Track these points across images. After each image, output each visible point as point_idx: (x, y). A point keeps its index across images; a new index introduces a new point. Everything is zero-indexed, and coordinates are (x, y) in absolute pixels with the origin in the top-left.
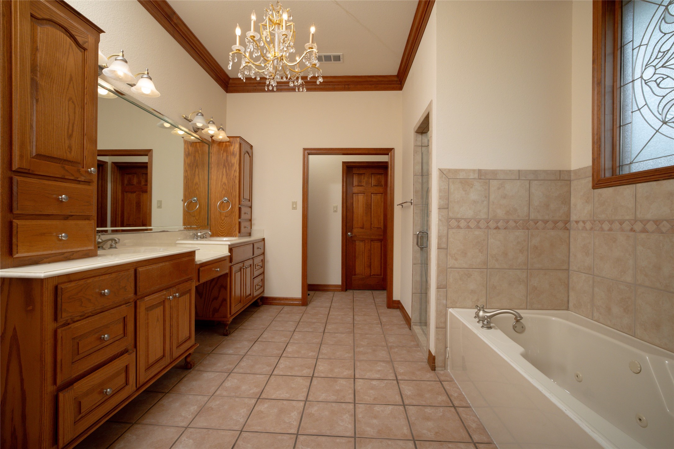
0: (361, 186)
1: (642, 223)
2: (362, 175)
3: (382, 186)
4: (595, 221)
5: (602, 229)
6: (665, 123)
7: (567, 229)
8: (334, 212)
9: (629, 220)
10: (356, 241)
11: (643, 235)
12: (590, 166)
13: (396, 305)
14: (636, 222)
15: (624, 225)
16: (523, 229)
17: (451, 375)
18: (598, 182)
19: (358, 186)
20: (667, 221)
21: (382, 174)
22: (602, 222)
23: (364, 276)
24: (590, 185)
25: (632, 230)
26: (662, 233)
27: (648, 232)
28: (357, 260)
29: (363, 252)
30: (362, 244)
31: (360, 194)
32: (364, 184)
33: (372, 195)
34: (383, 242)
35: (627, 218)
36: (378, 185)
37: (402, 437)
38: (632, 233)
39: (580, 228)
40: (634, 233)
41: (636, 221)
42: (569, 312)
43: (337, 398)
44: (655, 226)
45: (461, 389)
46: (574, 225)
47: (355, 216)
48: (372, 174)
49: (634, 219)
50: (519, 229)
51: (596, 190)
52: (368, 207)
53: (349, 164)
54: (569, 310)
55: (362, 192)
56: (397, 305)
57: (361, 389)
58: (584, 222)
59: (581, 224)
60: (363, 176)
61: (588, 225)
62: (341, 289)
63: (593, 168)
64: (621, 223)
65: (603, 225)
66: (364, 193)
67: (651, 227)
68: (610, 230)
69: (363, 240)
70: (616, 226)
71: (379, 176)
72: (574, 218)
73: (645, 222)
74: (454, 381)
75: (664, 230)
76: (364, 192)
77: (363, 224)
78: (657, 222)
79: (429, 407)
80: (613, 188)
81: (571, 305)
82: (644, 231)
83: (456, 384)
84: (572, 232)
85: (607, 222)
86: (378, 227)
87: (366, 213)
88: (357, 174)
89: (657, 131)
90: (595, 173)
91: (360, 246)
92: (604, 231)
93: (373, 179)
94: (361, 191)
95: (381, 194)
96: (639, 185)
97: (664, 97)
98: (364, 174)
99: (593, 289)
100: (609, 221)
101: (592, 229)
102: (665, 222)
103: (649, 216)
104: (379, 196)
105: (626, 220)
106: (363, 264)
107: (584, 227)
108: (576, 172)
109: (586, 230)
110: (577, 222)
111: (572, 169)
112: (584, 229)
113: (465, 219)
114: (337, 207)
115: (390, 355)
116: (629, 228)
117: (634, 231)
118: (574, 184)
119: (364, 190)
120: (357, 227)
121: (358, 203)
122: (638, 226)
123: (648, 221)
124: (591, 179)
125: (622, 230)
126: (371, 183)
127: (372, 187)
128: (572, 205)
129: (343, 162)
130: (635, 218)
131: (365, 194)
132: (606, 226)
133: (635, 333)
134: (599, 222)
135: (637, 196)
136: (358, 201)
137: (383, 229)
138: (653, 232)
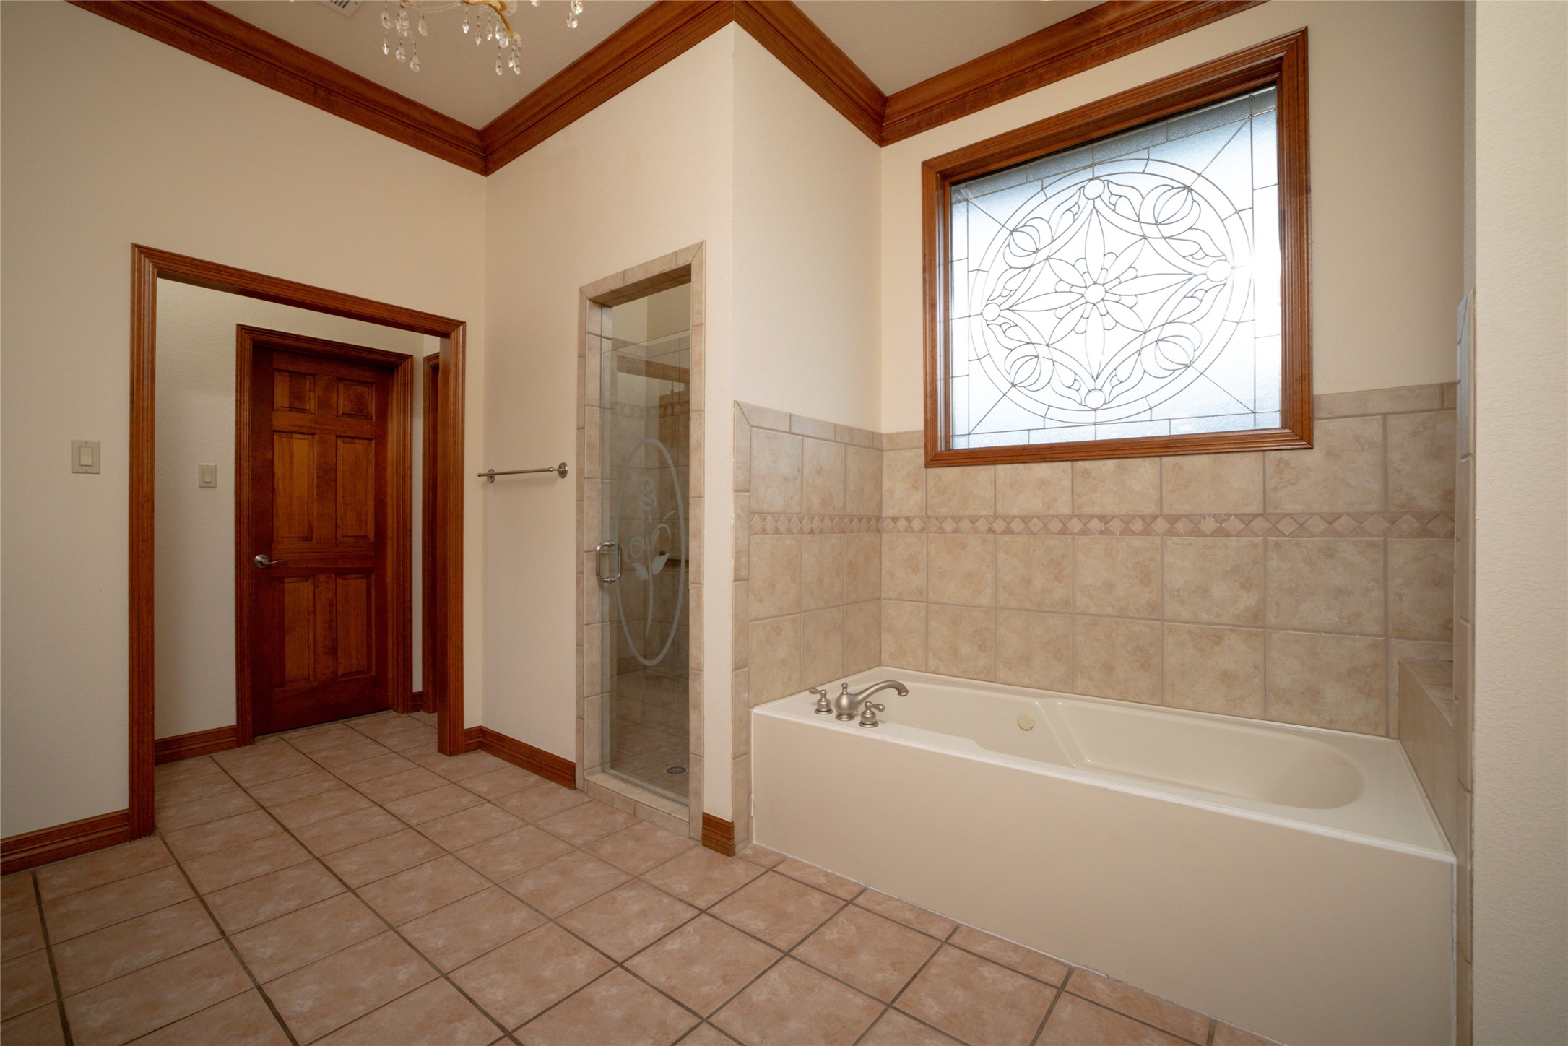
0: (303, 411)
1: (1004, 520)
2: (305, 379)
3: (371, 419)
4: (929, 518)
5: (942, 531)
6: (1014, 386)
7: (878, 531)
8: (200, 487)
9: (985, 517)
10: (286, 580)
11: (1007, 538)
12: (920, 431)
13: (472, 741)
14: (996, 519)
15: (978, 524)
16: (839, 533)
17: (769, 847)
18: (934, 457)
19: (292, 409)
20: (1038, 518)
21: (372, 384)
22: (941, 519)
23: (315, 684)
24: (922, 460)
25: (990, 530)
26: (1033, 533)
27: (1013, 533)
28: (288, 638)
29: (308, 612)
30: (305, 588)
31: (300, 436)
32: (312, 405)
33: (340, 443)
34: (373, 577)
35: (984, 513)
36: (359, 411)
37: (868, 1015)
38: (990, 536)
39: (902, 529)
40: (994, 535)
41: (996, 517)
42: (883, 667)
43: (652, 1038)
44: (1023, 525)
45: (815, 865)
46: (888, 524)
47: (281, 501)
48: (339, 379)
49: (993, 514)
50: (835, 533)
51: (930, 470)
52: (326, 475)
53: (265, 338)
54: (882, 666)
55: (305, 430)
56: (476, 740)
57: (669, 978)
58: (908, 519)
59: (902, 524)
60: (308, 381)
61: (917, 525)
62: (235, 738)
63: (926, 436)
64: (974, 520)
65: (944, 525)
66: (313, 434)
67: (1017, 526)
68: (956, 531)
69: (308, 574)
70: (966, 525)
71: (360, 389)
72: (888, 512)
73: (1009, 519)
74: (787, 857)
75: (1035, 529)
76: (313, 431)
77: (310, 526)
78: (1025, 519)
79: (822, 928)
80: (961, 468)
81: (885, 655)
82: (1008, 531)
83: (795, 861)
84: (885, 536)
85: (949, 519)
86: (359, 534)
87: (318, 494)
88: (287, 374)
89: (1004, 395)
90: (929, 444)
91: (298, 594)
92: (945, 533)
93: (342, 395)
94: (302, 427)
95: (365, 442)
96: (1000, 467)
97: (1012, 350)
98: (313, 375)
99: (927, 625)
100: (953, 518)
101: (923, 530)
102: (1035, 520)
103: (1014, 511)
104: (360, 447)
105: (981, 516)
106: (312, 648)
107: (909, 527)
108: (891, 437)
109: (913, 531)
110: (895, 519)
111: (883, 431)
112: (909, 529)
113: (773, 513)
114: (213, 471)
115: (615, 867)
116: (986, 527)
117: (994, 532)
118: (888, 457)
119: (314, 425)
120: (288, 535)
121: (291, 463)
122: (999, 525)
123: (1015, 517)
124: (922, 451)
125: (976, 531)
126: (335, 405)
127: (337, 417)
128: (884, 492)
129: (239, 326)
130: (995, 513)
131: (317, 437)
132: (949, 526)
133: (995, 676)
134: (937, 519)
135: (997, 482)
136: (292, 456)
137: (372, 540)
138: (1020, 533)
